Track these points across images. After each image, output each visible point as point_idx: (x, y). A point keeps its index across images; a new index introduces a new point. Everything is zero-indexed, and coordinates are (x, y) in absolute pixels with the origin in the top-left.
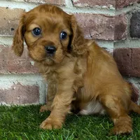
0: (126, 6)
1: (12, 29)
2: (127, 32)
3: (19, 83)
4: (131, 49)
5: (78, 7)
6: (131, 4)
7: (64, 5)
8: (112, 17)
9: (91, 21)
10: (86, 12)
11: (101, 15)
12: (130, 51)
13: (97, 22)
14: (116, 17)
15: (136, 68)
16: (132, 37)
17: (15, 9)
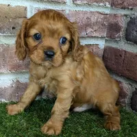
0: (124, 8)
1: (13, 28)
2: (122, 34)
3: (18, 81)
4: (125, 52)
5: (77, 5)
6: (130, 7)
7: (65, 3)
8: (107, 14)
9: (88, 18)
10: (84, 10)
11: (97, 12)
12: (124, 52)
13: (93, 19)
14: (110, 15)
15: (129, 70)
16: (127, 40)
17: (16, 6)
